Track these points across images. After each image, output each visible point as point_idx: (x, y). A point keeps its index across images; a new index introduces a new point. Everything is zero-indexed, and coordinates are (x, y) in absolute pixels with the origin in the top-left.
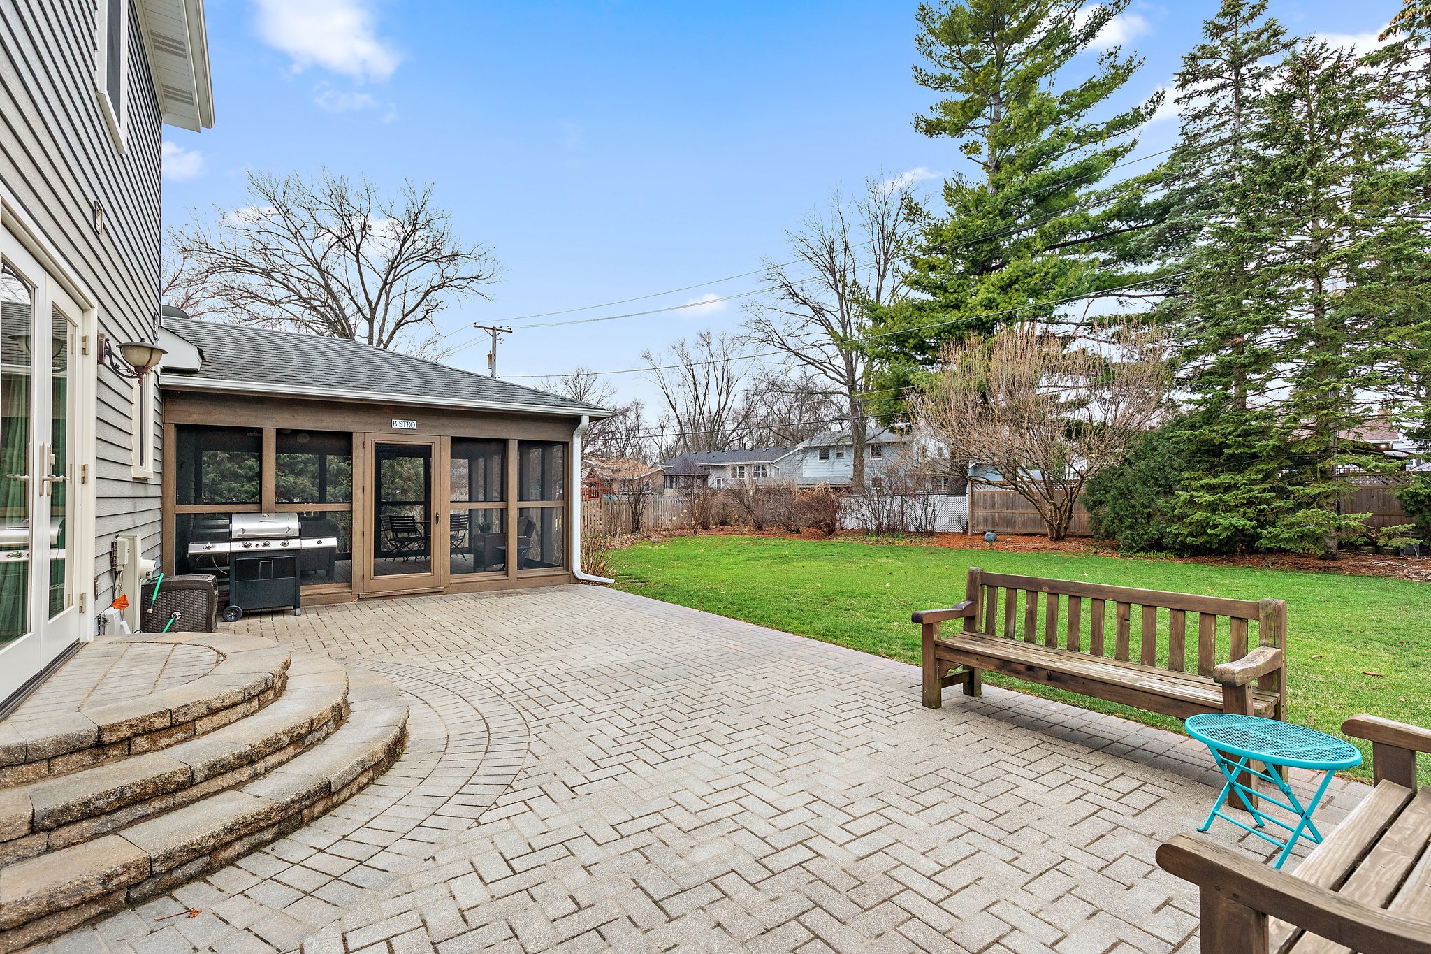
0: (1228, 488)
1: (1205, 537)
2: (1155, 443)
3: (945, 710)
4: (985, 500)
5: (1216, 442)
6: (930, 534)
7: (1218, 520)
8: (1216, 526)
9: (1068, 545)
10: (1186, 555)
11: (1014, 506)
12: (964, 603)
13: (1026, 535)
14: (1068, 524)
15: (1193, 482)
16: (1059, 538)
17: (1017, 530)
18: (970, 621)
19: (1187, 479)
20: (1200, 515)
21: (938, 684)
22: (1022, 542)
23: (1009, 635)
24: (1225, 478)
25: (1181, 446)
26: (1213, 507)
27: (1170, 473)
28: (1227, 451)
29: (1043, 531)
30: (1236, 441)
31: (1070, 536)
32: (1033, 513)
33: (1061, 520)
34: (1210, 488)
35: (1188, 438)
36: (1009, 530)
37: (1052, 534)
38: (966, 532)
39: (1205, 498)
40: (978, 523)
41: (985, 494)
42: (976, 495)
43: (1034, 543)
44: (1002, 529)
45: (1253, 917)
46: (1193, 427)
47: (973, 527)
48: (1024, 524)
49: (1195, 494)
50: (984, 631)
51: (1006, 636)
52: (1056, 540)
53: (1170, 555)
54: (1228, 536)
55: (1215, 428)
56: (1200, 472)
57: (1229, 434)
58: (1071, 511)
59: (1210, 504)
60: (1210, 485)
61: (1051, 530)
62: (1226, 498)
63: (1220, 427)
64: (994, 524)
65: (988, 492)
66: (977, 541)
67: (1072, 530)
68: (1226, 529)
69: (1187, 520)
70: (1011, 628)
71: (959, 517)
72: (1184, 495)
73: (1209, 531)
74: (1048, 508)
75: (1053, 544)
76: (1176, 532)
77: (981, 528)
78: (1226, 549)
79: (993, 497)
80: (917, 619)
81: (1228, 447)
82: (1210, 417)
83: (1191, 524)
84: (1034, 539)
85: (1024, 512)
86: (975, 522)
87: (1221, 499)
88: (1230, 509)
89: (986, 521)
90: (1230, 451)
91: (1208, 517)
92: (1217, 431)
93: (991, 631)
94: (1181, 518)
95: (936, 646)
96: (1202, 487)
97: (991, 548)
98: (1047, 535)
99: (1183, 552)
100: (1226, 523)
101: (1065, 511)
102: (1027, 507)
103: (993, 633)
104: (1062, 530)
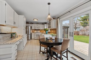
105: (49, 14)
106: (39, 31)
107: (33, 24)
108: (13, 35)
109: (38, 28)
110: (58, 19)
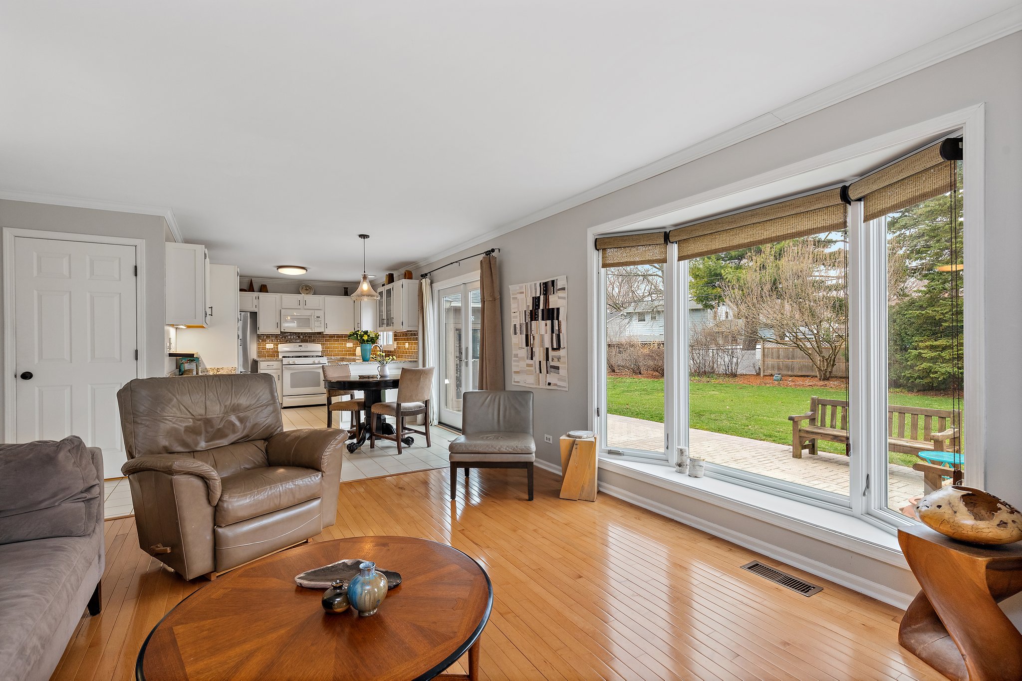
0: (944, 348)
1: (929, 379)
2: (895, 317)
3: (803, 459)
4: (772, 353)
5: (937, 318)
6: (734, 375)
7: (938, 368)
8: (936, 372)
9: (832, 383)
10: (915, 390)
11: (793, 357)
12: (810, 413)
13: (802, 376)
14: (832, 369)
15: (920, 344)
16: (826, 379)
17: (795, 373)
18: (813, 420)
19: (916, 341)
20: (925, 365)
21: (800, 448)
22: (800, 381)
23: (833, 426)
24: (942, 342)
25: (913, 320)
26: (933, 360)
27: (905, 337)
28: (944, 324)
29: (813, 374)
30: (950, 318)
31: (833, 377)
32: (807, 362)
33: (827, 367)
34: (932, 348)
35: (918, 316)
36: (790, 373)
37: (821, 376)
38: (758, 374)
39: (928, 354)
40: (768, 368)
41: (772, 349)
42: (766, 350)
43: (808, 382)
44: (785, 373)
45: (938, 477)
46: (921, 307)
47: (764, 371)
48: (800, 369)
49: (921, 351)
50: (819, 425)
51: (831, 427)
52: (823, 380)
53: (903, 390)
54: (944, 378)
55: (936, 309)
56: (925, 337)
57: (946, 313)
58: (834, 361)
59: (932, 358)
60: (933, 346)
61: (820, 373)
62: (943, 354)
63: (939, 309)
64: (779, 369)
65: (774, 348)
66: (768, 380)
67: (834, 373)
68: (943, 374)
69: (917, 368)
70: (834, 424)
71: (754, 364)
72: (914, 352)
73: (931, 375)
74: (818, 358)
75: (822, 383)
76: (909, 375)
77: (769, 372)
78: (943, 386)
79: (779, 351)
80: (791, 419)
81: (946, 321)
82: (933, 301)
83: (919, 370)
84: (808, 379)
85: (801, 361)
86: (765, 367)
87: (939, 355)
88: (945, 361)
89: (773, 367)
90: (946, 324)
91: (931, 366)
92: (938, 312)
93: (823, 424)
94: (912, 367)
95: (800, 431)
96: (927, 347)
97: (779, 385)
98: (816, 376)
99: (913, 388)
100: (943, 370)
101: (830, 361)
102: (803, 358)
103: (825, 426)
104: (828, 374)
105: (365, 277)
106: (318, 347)
107: (263, 289)
108: (187, 366)
109: (306, 321)
110: (425, 282)
